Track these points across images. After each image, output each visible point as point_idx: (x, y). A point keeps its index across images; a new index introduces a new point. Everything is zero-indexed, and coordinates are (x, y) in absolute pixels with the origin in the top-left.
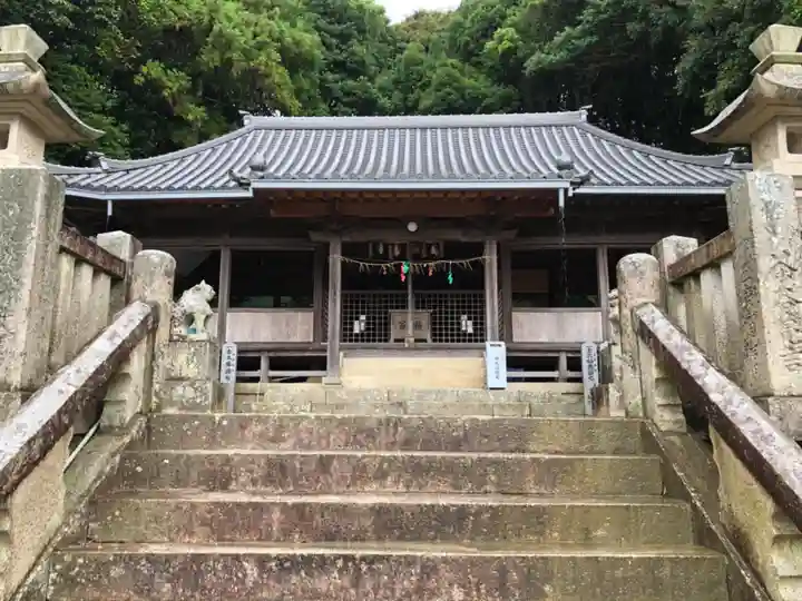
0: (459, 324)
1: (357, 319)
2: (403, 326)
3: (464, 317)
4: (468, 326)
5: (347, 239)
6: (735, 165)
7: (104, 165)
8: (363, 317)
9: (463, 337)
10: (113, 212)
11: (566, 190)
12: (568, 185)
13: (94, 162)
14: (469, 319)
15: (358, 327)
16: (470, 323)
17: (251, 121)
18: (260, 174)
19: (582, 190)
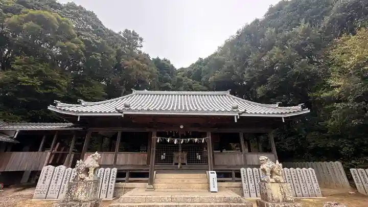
0: (196, 156)
1: (163, 154)
2: (178, 158)
3: (197, 154)
4: (199, 157)
5: (158, 131)
6: (279, 107)
7: (83, 104)
8: (165, 154)
9: (197, 161)
10: (80, 119)
11: (237, 116)
12: (238, 114)
13: (80, 103)
14: (199, 154)
15: (163, 157)
16: (200, 156)
17: (135, 92)
18: (128, 108)
19: (243, 115)
